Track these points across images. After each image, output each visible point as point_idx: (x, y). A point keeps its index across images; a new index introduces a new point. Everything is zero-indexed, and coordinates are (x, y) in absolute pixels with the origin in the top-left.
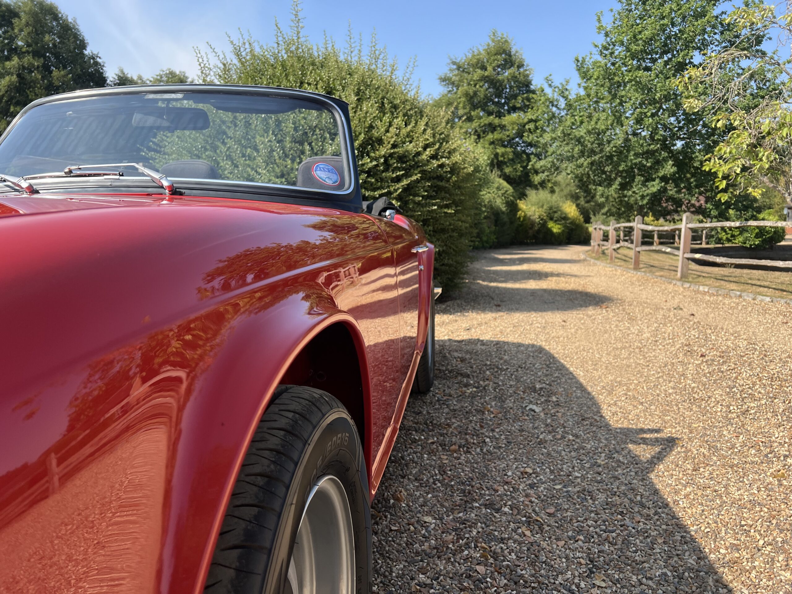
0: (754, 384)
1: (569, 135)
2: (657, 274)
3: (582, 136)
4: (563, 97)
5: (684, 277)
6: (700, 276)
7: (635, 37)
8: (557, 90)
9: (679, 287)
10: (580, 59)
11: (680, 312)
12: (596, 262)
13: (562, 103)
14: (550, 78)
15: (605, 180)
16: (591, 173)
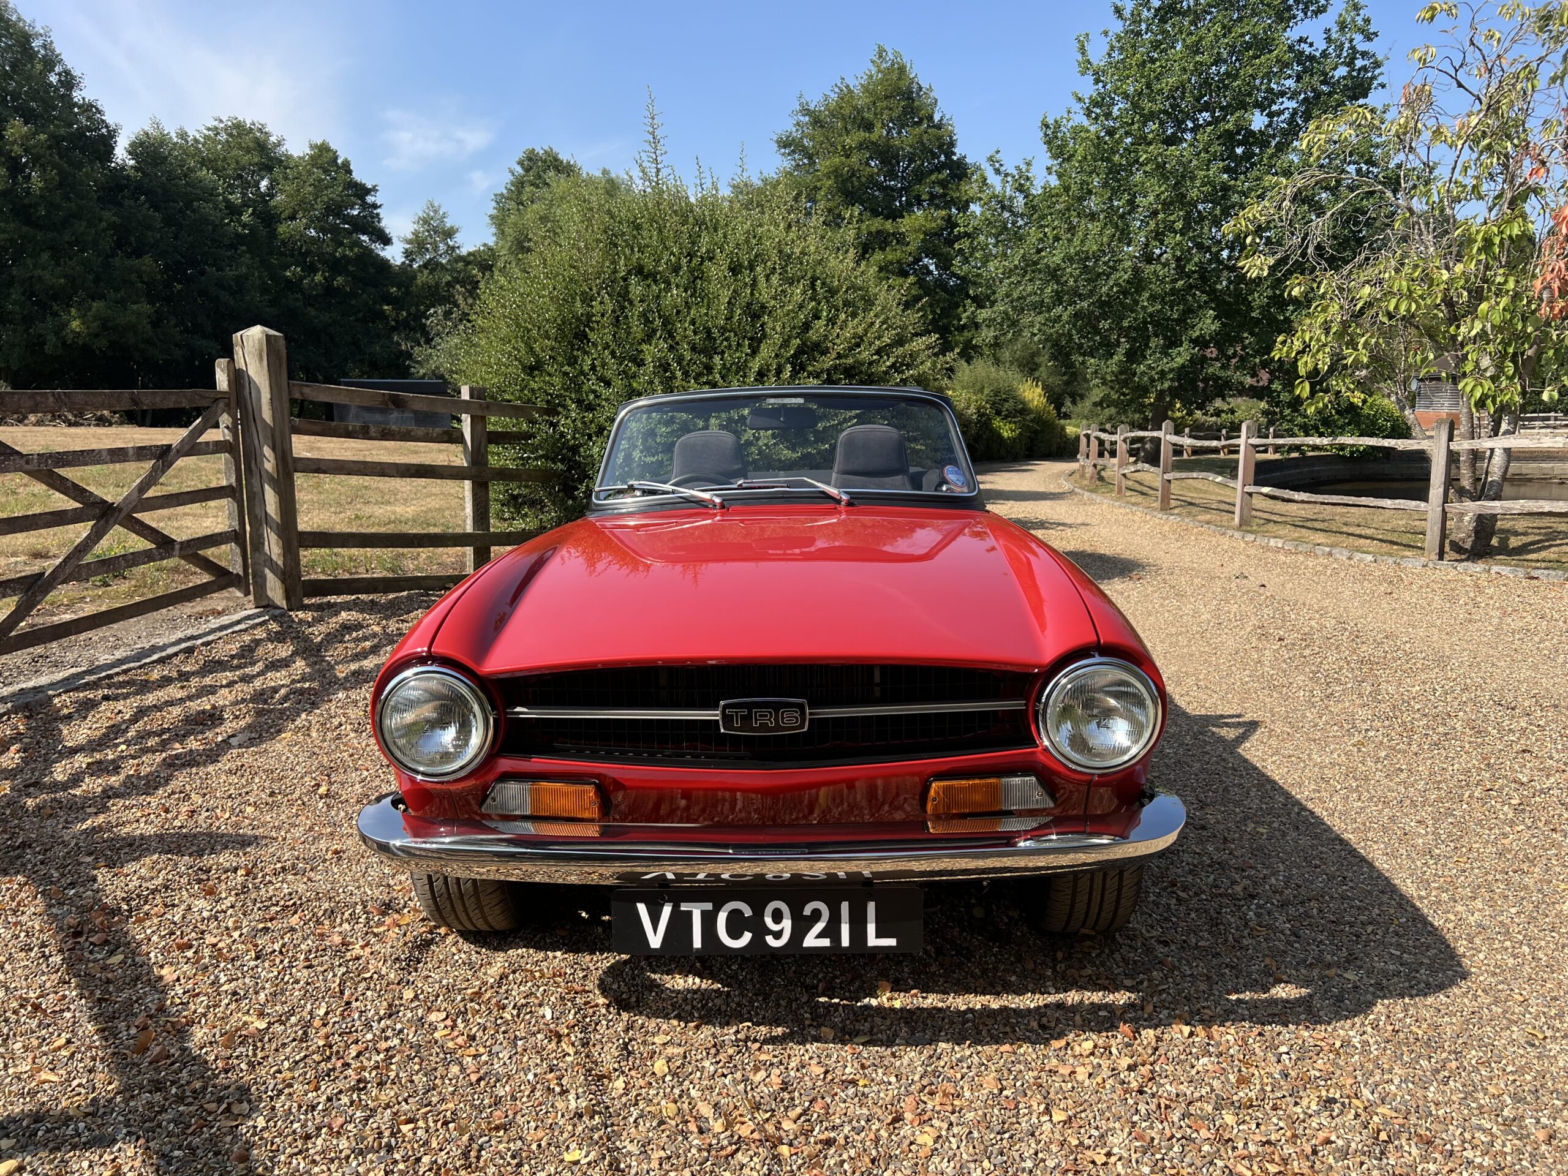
2: (1200, 517)
4: (1021, 191)
5: (1245, 524)
6: (1269, 521)
9: (1238, 541)
10: (1050, 121)
11: (1245, 581)
12: (1094, 496)
13: (1020, 201)
14: (998, 157)
15: (1101, 345)
16: (1074, 332)
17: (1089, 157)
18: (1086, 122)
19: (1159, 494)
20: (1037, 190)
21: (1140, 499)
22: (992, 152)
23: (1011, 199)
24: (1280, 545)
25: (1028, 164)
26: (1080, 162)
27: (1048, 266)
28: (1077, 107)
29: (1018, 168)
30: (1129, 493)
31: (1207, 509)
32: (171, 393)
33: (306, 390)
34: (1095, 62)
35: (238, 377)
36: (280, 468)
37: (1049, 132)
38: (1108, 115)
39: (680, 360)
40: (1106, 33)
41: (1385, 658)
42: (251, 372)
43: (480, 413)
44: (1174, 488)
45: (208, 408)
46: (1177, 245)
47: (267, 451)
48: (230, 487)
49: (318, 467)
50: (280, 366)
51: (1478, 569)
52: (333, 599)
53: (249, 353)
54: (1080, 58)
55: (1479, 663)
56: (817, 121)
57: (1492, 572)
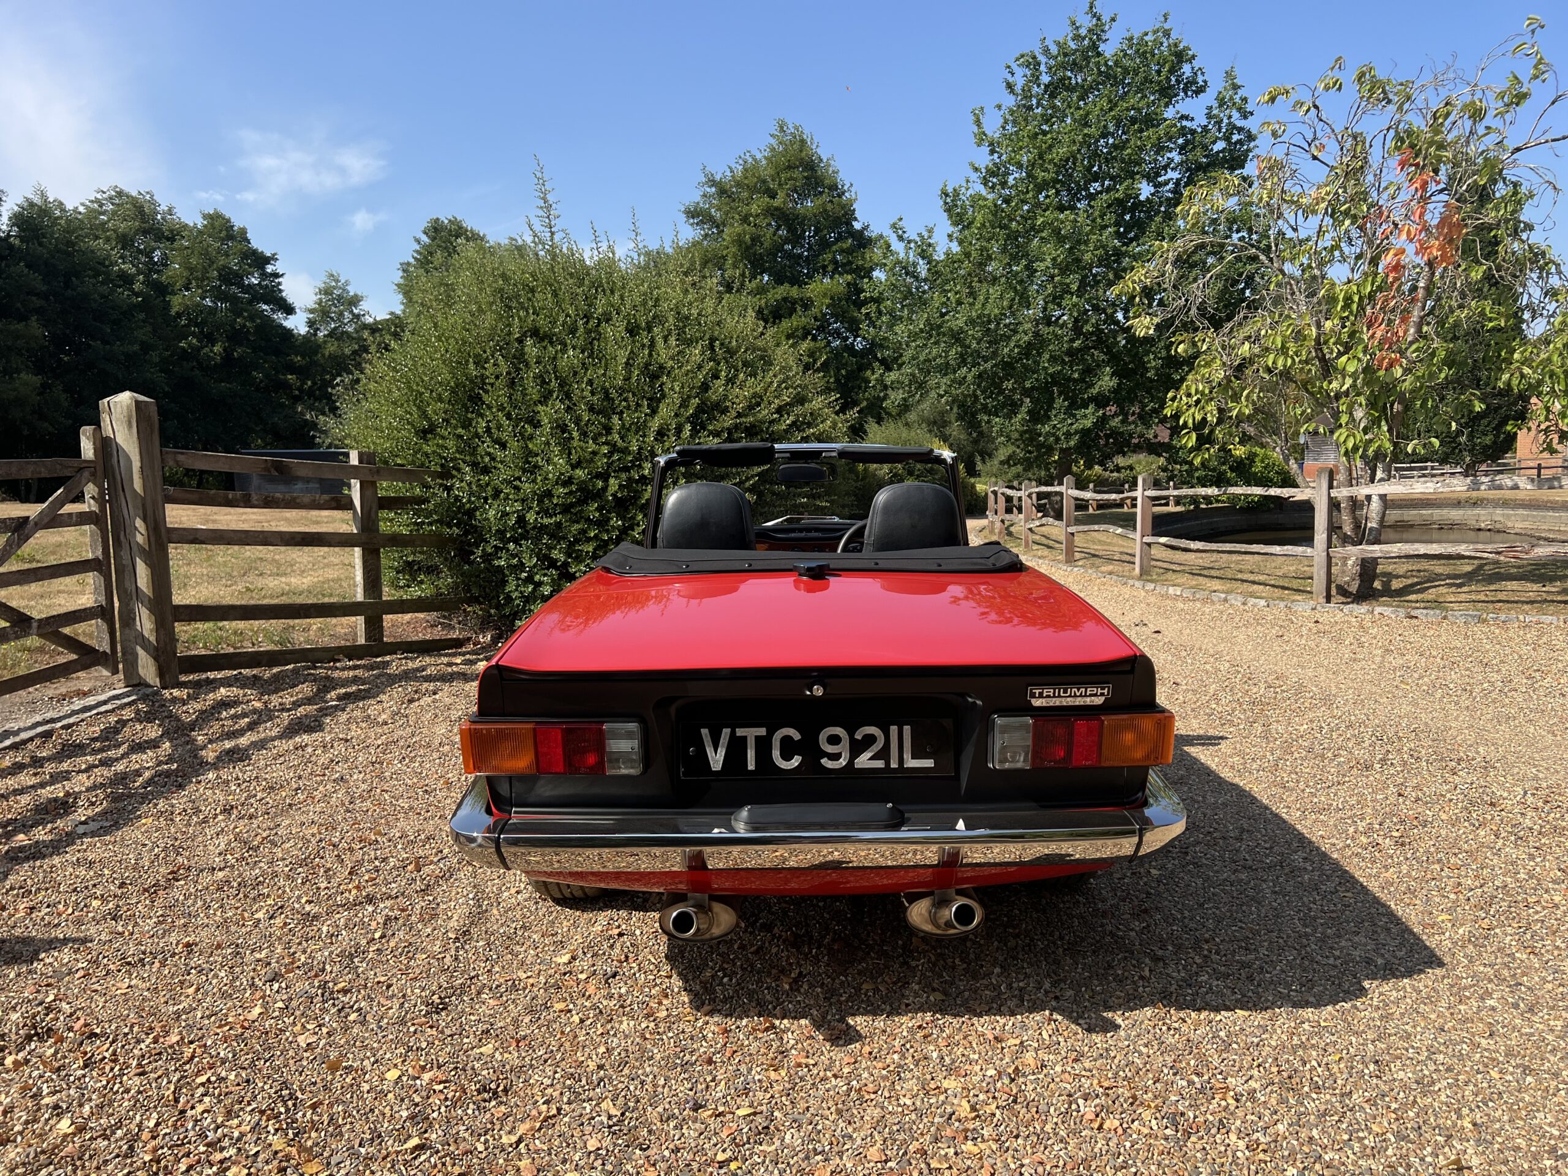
2: (1103, 569)
4: (923, 258)
5: (1145, 573)
6: (1168, 570)
8: (912, 245)
9: (1140, 590)
10: (950, 190)
13: (923, 269)
14: (901, 224)
17: (987, 224)
18: (984, 192)
19: (1063, 547)
20: (939, 255)
21: (1046, 552)
22: (895, 220)
23: (915, 265)
24: (1179, 593)
25: (930, 231)
26: (979, 228)
27: (951, 330)
28: (974, 176)
29: (920, 235)
30: (1036, 547)
31: (1110, 560)
32: (28, 463)
33: (181, 458)
34: (990, 133)
35: (105, 446)
36: (153, 539)
37: (949, 200)
38: (1004, 184)
39: (578, 421)
40: (999, 107)
41: (1275, 698)
42: (119, 440)
43: (370, 479)
44: (1078, 540)
45: (70, 478)
46: (1074, 306)
47: (139, 523)
48: (96, 560)
49: (193, 537)
50: (152, 432)
51: (1363, 611)
52: (211, 675)
53: (117, 420)
54: (976, 129)
55: (1362, 701)
56: (722, 191)
57: (1376, 613)
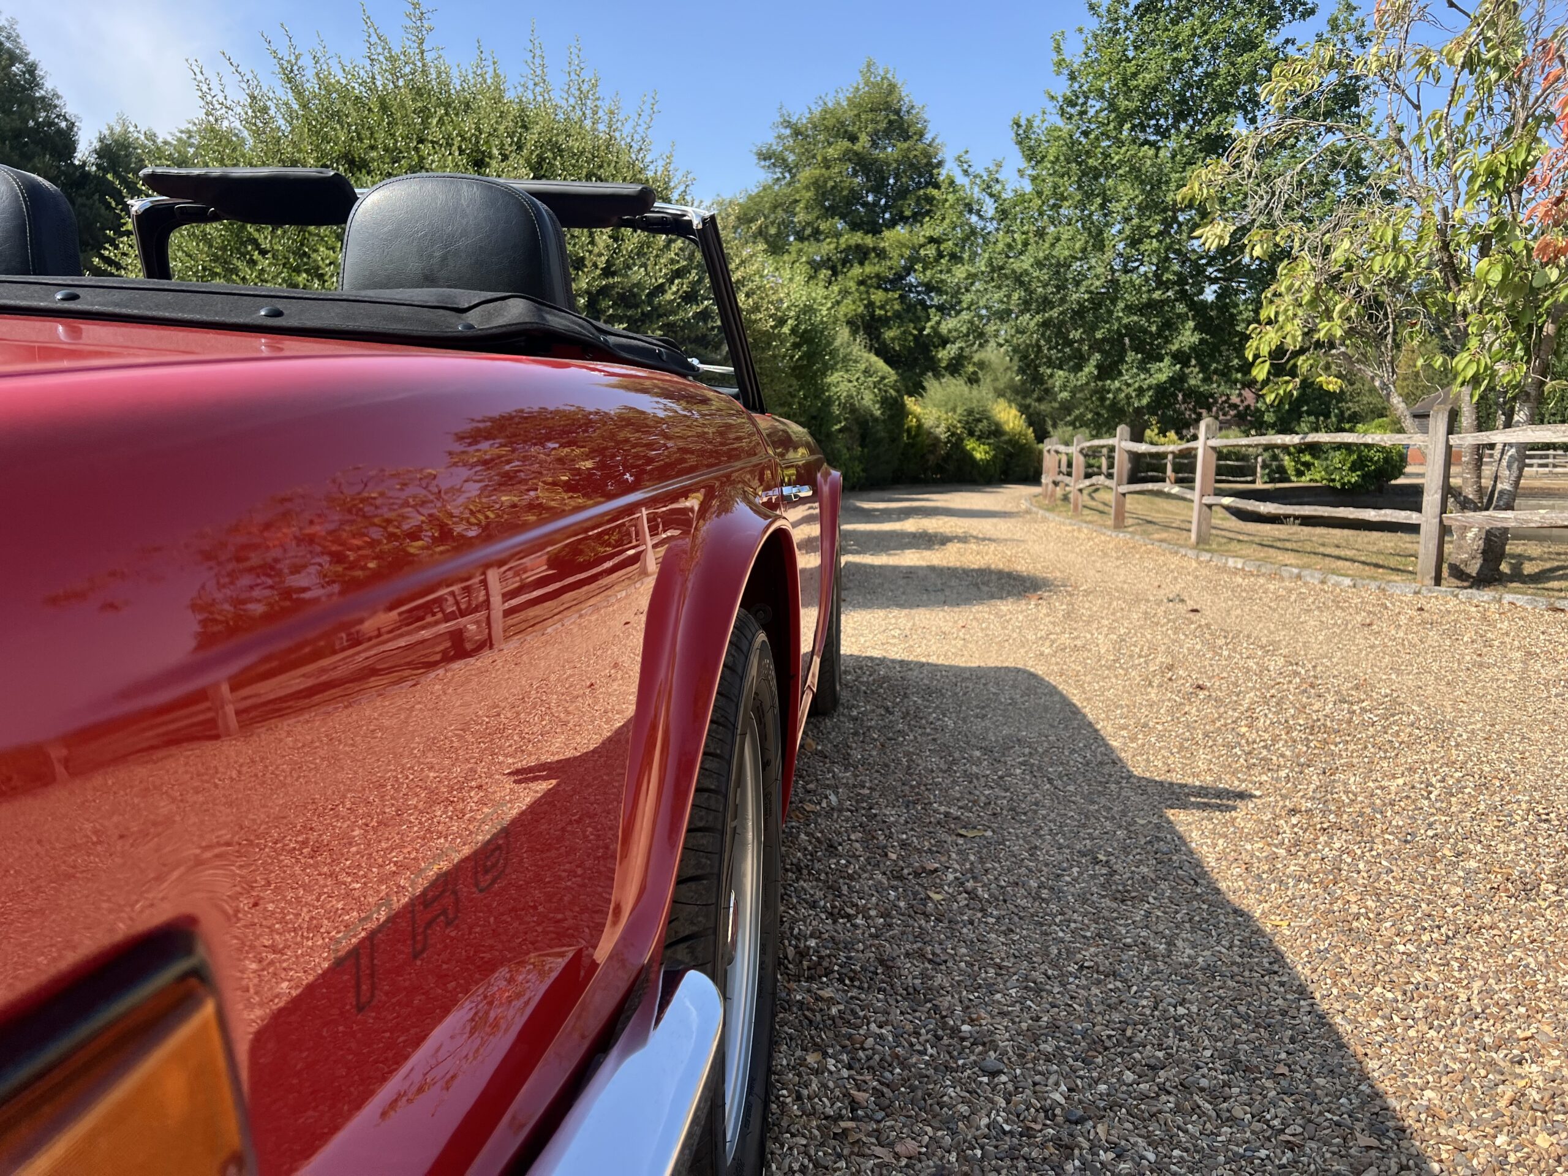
0: (1275, 739)
1: (1002, 268)
2: (1156, 536)
3: (1026, 272)
4: (991, 195)
5: (1203, 541)
6: (1231, 539)
7: (1125, 82)
8: (978, 181)
9: (1191, 560)
10: (1023, 122)
11: (1180, 606)
12: (1047, 514)
13: (989, 208)
14: (965, 158)
15: (1070, 358)
16: (1042, 342)
17: (1062, 159)
18: (1060, 122)
19: (1112, 511)
21: (1096, 517)
22: (961, 152)
23: (980, 202)
25: (999, 165)
26: (1053, 163)
28: (1052, 108)
29: (987, 170)
30: (1086, 512)
31: (1166, 527)
34: (1070, 61)
37: (1020, 131)
38: (1083, 115)
40: (1081, 31)
44: (1130, 503)
51: (1486, 598)
54: (1054, 56)
56: (798, 133)
